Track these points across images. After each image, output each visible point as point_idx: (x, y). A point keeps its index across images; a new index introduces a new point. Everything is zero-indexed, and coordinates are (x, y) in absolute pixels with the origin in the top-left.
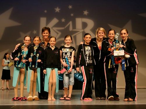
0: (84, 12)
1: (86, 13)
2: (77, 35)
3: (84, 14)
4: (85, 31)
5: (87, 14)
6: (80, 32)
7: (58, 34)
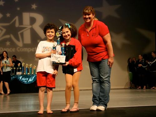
0: (32, 5)
1: (34, 6)
2: (24, 32)
3: (32, 8)
4: (33, 27)
5: (36, 8)
6: (28, 28)
7: (2, 30)
